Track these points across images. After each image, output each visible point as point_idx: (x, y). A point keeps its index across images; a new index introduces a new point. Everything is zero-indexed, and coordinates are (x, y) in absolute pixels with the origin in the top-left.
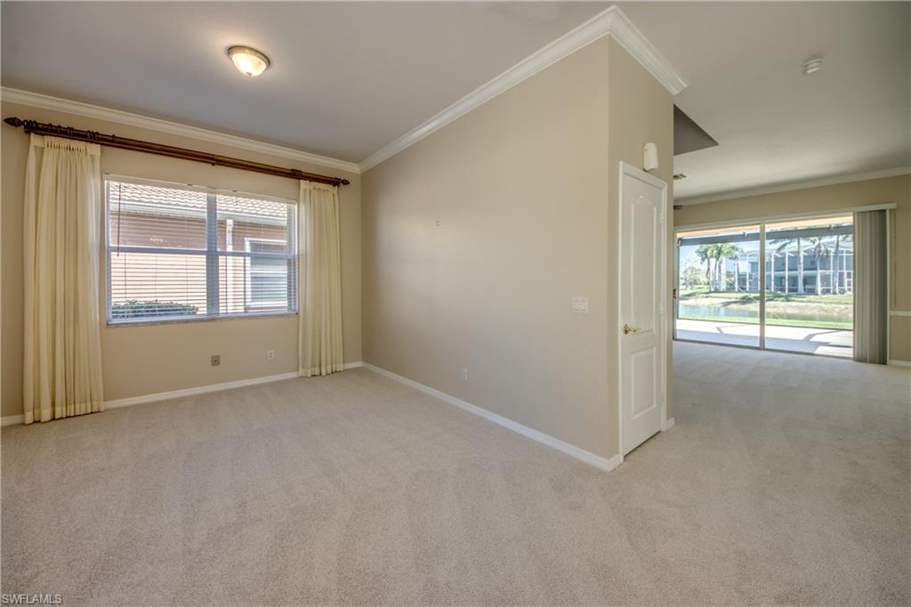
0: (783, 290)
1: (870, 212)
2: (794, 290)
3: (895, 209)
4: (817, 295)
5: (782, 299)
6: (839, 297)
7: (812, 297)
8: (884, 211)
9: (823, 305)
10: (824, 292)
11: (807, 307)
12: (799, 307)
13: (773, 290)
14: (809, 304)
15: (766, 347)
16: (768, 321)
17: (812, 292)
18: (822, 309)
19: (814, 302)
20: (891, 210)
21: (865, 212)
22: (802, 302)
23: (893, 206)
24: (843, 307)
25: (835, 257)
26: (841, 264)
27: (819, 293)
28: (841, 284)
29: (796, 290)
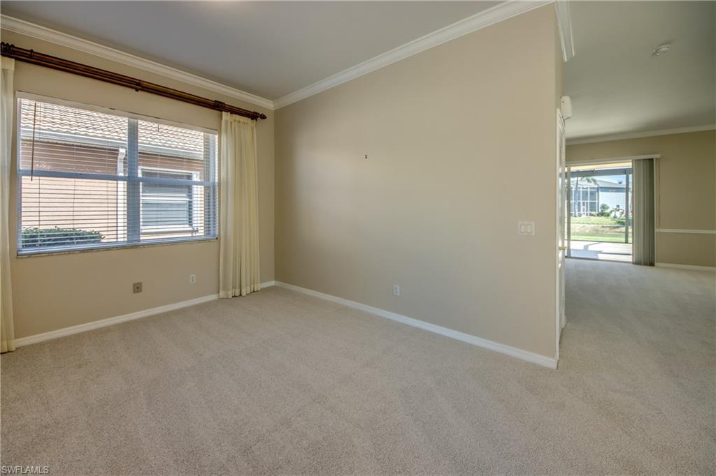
1: (643, 160)
3: (659, 159)
8: (653, 159)
15: (572, 255)
16: (572, 237)
20: (656, 159)
21: (640, 160)
23: (658, 156)
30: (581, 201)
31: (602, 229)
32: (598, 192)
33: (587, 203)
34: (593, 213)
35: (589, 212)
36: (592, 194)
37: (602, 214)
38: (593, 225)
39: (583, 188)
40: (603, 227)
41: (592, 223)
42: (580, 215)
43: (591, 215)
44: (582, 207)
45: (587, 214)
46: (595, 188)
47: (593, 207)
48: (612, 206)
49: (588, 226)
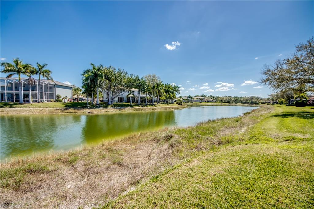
0: (13, 101)
2: (17, 100)
4: (30, 103)
5: (9, 106)
6: (41, 104)
7: (26, 105)
9: (31, 108)
10: (33, 102)
11: (22, 110)
12: (17, 111)
13: (6, 101)
14: (24, 108)
17: (28, 101)
18: (31, 111)
19: (28, 107)
22: (21, 107)
24: (41, 109)
25: (39, 85)
26: (41, 88)
27: (31, 102)
28: (42, 98)
29: (18, 101)
30: (44, 92)
31: (56, 111)
32: (55, 87)
33: (48, 93)
34: (52, 100)
35: (49, 99)
36: (51, 88)
37: (57, 101)
38: (50, 108)
39: (45, 84)
40: (57, 109)
41: (50, 107)
42: (42, 102)
43: (51, 101)
44: (44, 96)
45: (48, 100)
46: (52, 85)
47: (52, 96)
48: (63, 96)
49: (47, 109)
